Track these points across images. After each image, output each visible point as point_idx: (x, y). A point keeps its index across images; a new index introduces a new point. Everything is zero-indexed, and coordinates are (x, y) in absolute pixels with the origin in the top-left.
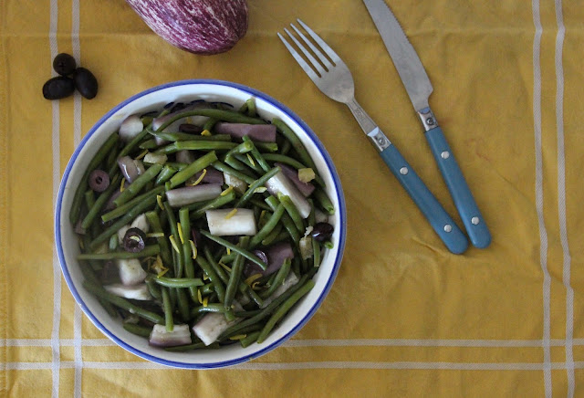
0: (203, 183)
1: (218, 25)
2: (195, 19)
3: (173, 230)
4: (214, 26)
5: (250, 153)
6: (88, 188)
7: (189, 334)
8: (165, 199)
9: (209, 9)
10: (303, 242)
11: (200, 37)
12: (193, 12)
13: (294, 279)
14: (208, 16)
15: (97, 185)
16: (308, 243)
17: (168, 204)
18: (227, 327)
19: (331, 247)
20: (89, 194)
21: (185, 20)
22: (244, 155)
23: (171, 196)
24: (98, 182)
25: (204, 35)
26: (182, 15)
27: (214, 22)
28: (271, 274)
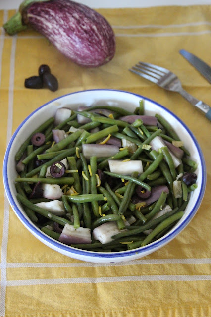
0: (107, 144)
1: (98, 37)
2: (86, 31)
3: (85, 168)
4: (96, 38)
5: (140, 127)
6: (30, 143)
7: (90, 236)
8: (81, 151)
9: (94, 27)
10: (176, 183)
11: (87, 43)
12: (84, 27)
13: (168, 208)
14: (93, 30)
15: (36, 142)
16: (179, 184)
17: (83, 155)
18: (119, 233)
19: (196, 187)
20: (30, 147)
21: (79, 31)
22: (137, 128)
23: (86, 148)
24: (37, 140)
25: (90, 42)
26: (78, 29)
27: (96, 35)
28: (152, 203)
